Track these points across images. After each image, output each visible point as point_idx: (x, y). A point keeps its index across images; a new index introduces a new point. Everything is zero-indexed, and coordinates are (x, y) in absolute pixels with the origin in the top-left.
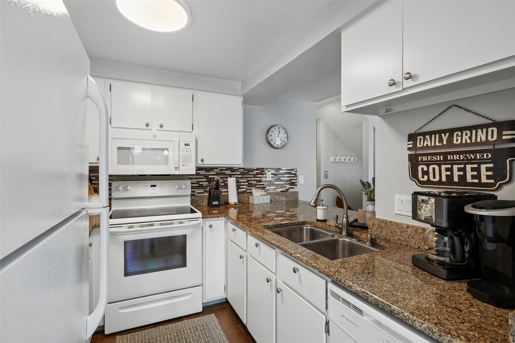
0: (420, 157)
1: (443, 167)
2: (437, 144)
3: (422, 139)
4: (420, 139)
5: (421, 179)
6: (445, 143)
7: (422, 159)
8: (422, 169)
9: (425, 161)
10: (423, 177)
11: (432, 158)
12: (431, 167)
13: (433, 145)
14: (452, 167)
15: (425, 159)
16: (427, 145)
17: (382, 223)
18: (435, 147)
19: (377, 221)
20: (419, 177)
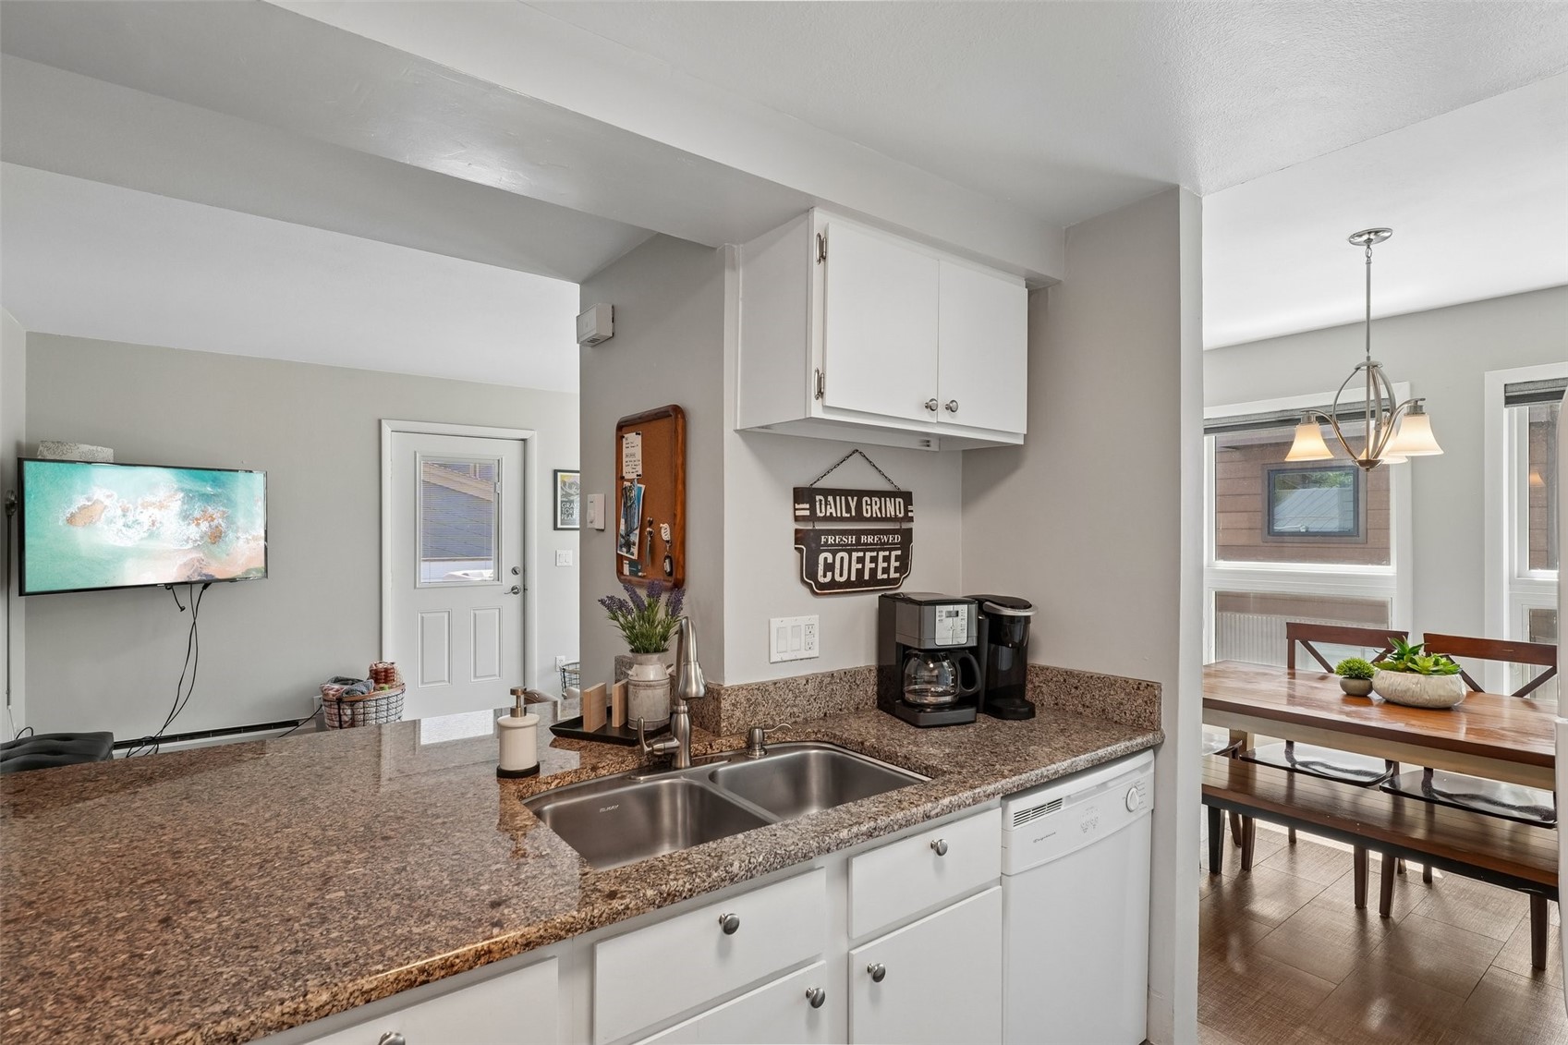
0: (823, 537)
1: (855, 555)
2: (845, 515)
3: (823, 502)
4: (821, 501)
5: (821, 580)
6: (853, 514)
7: (827, 540)
8: (826, 559)
9: (832, 545)
10: (825, 576)
11: (842, 540)
12: (839, 555)
13: (839, 515)
14: (865, 554)
15: (831, 541)
16: (831, 513)
17: (756, 692)
18: (842, 519)
19: (744, 691)
20: (819, 577)
